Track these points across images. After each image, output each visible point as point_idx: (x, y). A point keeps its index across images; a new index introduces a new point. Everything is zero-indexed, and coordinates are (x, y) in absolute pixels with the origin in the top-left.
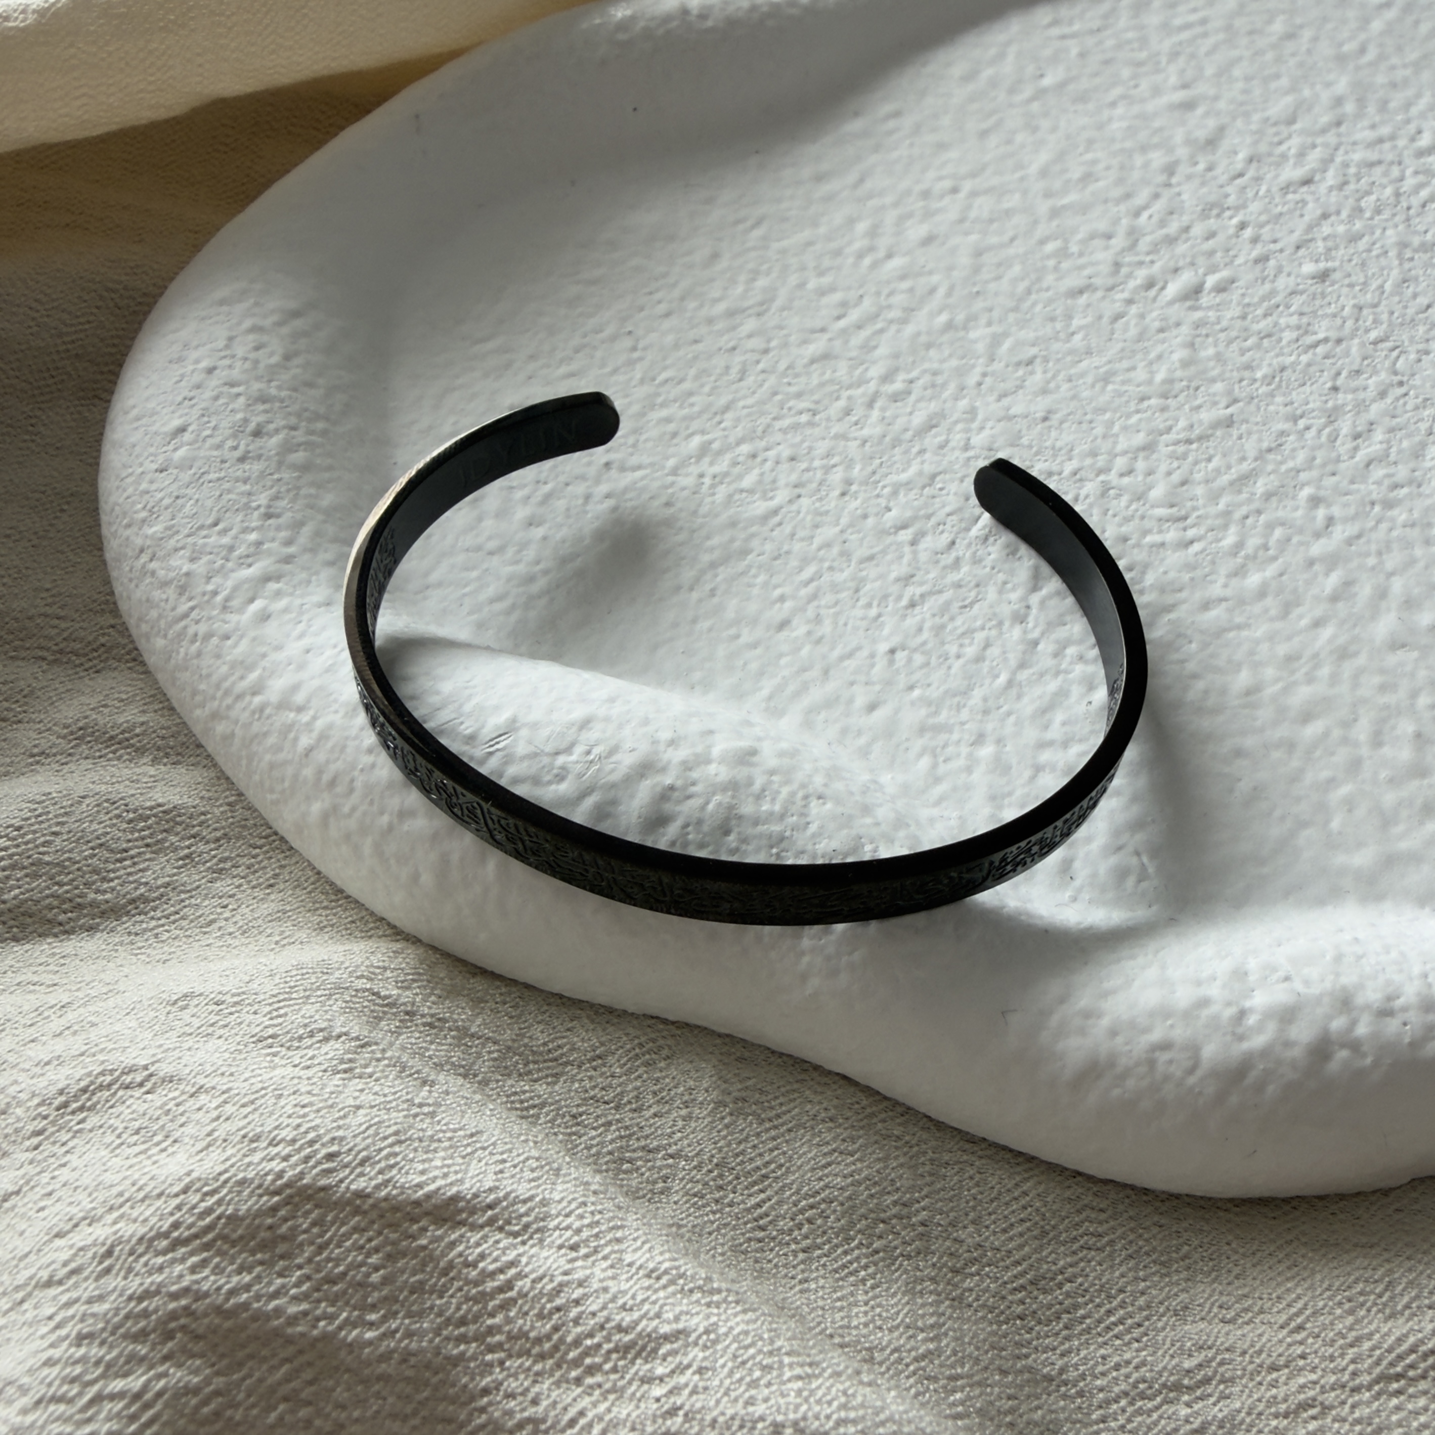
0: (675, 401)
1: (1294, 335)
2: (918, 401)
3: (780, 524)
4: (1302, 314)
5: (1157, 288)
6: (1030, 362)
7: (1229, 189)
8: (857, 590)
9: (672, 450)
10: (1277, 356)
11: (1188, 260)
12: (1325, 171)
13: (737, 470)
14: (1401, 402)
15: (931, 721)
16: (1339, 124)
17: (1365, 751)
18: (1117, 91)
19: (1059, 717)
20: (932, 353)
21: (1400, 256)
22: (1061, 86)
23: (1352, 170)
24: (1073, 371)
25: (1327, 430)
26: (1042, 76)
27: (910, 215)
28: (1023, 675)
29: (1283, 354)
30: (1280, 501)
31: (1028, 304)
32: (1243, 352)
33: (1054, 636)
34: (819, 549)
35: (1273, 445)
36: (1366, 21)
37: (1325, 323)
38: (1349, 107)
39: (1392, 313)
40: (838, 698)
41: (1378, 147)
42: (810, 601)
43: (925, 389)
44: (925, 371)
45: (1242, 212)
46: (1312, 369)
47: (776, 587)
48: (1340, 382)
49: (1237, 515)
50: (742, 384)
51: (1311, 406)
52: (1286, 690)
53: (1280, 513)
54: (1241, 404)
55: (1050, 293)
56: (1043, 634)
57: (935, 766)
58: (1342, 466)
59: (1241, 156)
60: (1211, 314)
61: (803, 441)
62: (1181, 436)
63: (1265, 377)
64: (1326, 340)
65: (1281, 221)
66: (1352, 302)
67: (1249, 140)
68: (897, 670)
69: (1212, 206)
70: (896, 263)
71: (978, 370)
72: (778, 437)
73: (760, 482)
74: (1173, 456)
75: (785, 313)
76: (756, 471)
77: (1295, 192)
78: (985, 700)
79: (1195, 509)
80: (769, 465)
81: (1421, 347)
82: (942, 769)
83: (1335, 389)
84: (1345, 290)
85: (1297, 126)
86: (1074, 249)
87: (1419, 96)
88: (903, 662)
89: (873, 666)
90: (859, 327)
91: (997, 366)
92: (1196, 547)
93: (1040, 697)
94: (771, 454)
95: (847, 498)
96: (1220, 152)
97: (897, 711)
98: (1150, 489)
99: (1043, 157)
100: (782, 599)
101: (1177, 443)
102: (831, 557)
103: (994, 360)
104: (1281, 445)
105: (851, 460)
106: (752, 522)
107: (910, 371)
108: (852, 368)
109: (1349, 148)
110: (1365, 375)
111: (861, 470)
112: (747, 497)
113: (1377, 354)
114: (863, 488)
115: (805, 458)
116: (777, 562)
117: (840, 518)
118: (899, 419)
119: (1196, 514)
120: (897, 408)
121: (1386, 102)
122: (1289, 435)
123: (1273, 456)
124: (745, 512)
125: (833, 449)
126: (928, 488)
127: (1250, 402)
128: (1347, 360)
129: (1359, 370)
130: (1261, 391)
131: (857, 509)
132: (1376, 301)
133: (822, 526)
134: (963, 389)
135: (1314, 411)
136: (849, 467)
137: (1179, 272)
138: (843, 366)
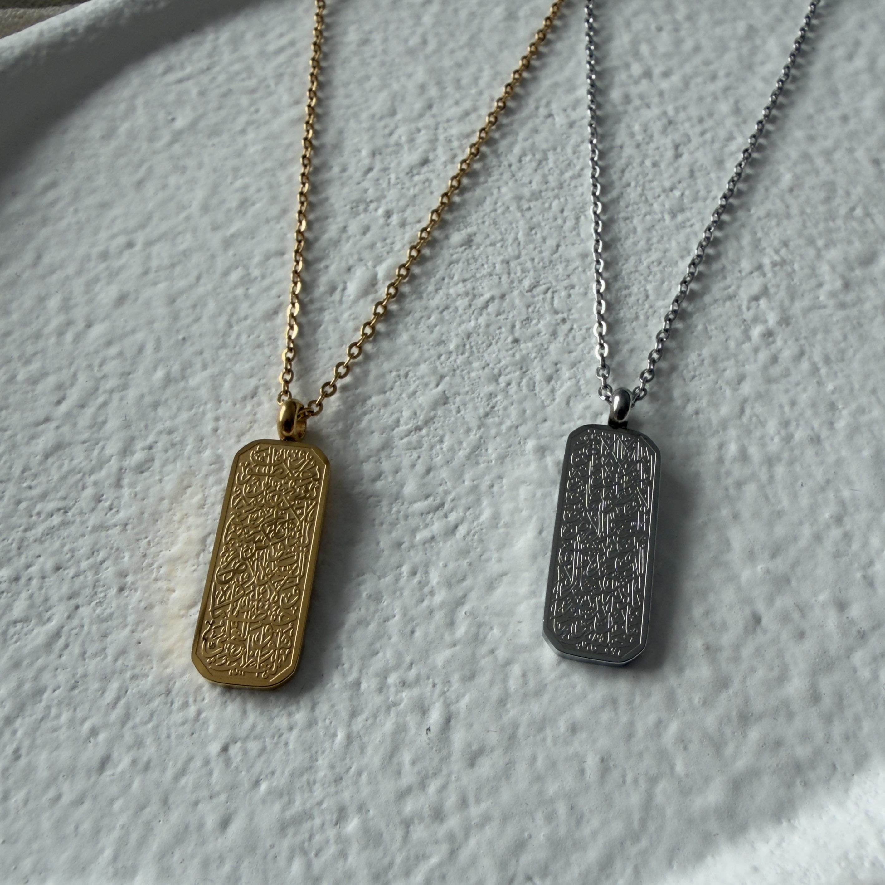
1: (466, 301)
2: (163, 466)
3: (67, 646)
4: (464, 281)
5: (339, 290)
6: (254, 394)
7: (365, 184)
8: (168, 693)
10: (460, 325)
11: (356, 257)
12: (435, 150)
14: (571, 337)
16: (430, 107)
18: (243, 119)
19: (406, 757)
20: (161, 411)
21: (519, 208)
22: (193, 126)
23: (456, 144)
25: (524, 381)
26: (173, 119)
27: (96, 280)
28: (359, 723)
29: (464, 322)
30: (513, 461)
31: (233, 337)
32: (431, 329)
33: (372, 670)
34: (116, 660)
35: (488, 409)
36: (418, 18)
37: (486, 283)
38: (433, 92)
39: (533, 260)
40: (187, 827)
41: (467, 119)
42: (123, 724)
43: (166, 451)
44: (160, 433)
45: (383, 202)
46: (492, 328)
47: (84, 720)
48: (517, 335)
49: (484, 486)
51: (503, 363)
53: (518, 473)
54: (447, 379)
55: (249, 321)
56: (361, 671)
57: (309, 865)
58: (549, 410)
59: (364, 153)
61: (63, 545)
62: (409, 426)
63: (457, 347)
64: (492, 298)
65: (417, 202)
66: (499, 259)
67: (366, 137)
68: (237, 768)
69: (357, 203)
70: (98, 330)
71: (210, 416)
72: (36, 549)
73: (32, 606)
74: (410, 448)
76: (24, 595)
77: (418, 174)
78: (332, 767)
79: (447, 493)
80: (35, 582)
81: (566, 283)
83: (516, 341)
84: (490, 249)
85: (399, 117)
86: (256, 273)
87: (480, 70)
88: (239, 758)
89: (210, 774)
90: (83, 406)
91: (226, 407)
92: (462, 530)
93: (382, 742)
94: (34, 569)
95: (126, 593)
96: (346, 153)
97: (251, 817)
98: (402, 486)
99: (200, 194)
100: (94, 732)
101: (408, 433)
102: (131, 664)
103: (221, 402)
104: (493, 407)
105: (118, 549)
106: (35, 654)
107: (146, 437)
108: (89, 451)
109: (445, 125)
110: (534, 322)
111: (131, 557)
112: (22, 628)
113: (536, 299)
114: (139, 576)
115: (70, 563)
116: (76, 691)
117: (126, 617)
118: (151, 490)
119: (450, 498)
120: (145, 479)
121: (458, 81)
122: (496, 396)
123: (491, 420)
124: (26, 645)
125: (95, 543)
126: (202, 555)
127: (454, 375)
128: (515, 312)
129: (527, 319)
130: (459, 362)
131: (140, 601)
132: (516, 253)
133: (111, 633)
134: (202, 440)
135: (507, 367)
136: (118, 559)
137: (352, 270)
138: (78, 452)
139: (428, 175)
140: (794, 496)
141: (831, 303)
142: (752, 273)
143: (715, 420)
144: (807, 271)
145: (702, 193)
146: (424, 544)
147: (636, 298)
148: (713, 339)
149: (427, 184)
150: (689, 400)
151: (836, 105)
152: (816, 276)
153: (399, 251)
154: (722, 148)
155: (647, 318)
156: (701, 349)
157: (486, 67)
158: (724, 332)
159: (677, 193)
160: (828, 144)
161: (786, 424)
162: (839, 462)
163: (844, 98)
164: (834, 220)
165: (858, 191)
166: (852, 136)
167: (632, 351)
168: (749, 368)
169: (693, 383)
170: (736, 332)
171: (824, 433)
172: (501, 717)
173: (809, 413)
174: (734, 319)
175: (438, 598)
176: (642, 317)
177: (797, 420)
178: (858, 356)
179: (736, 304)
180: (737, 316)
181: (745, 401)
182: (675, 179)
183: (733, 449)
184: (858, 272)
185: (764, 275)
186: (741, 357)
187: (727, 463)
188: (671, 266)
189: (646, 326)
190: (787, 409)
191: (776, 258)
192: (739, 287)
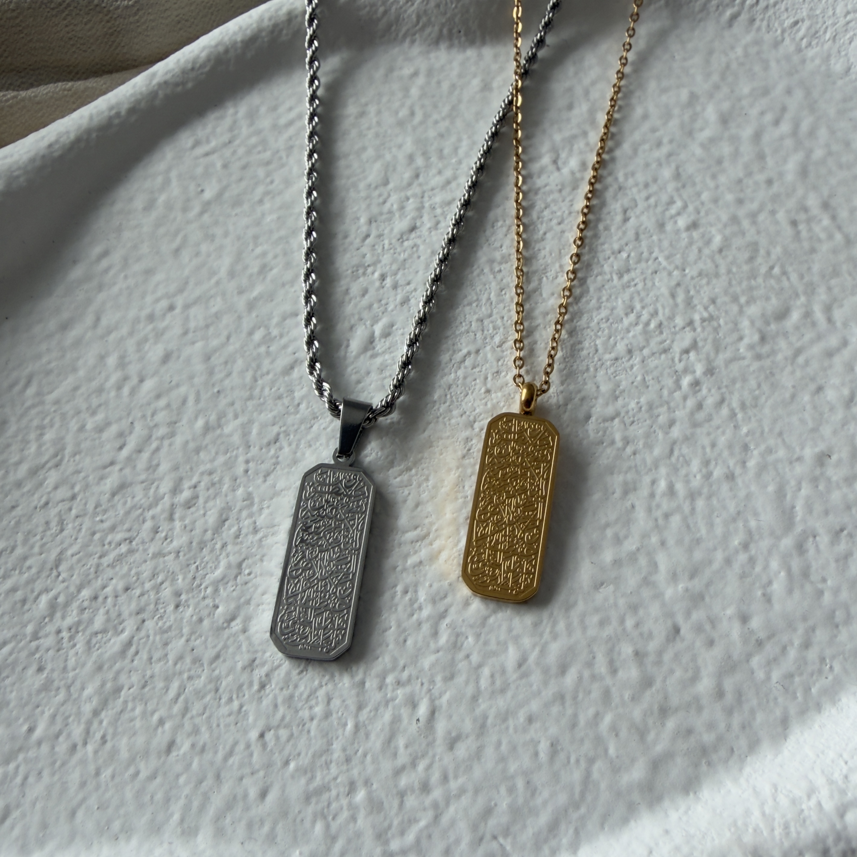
0: (14, 569)
2: (206, 502)
3: (137, 653)
6: (276, 440)
7: (364, 250)
9: (27, 616)
11: (356, 317)
12: (421, 217)
13: (86, 615)
15: (311, 787)
16: (417, 176)
17: (609, 681)
20: (202, 455)
21: (491, 270)
23: (439, 211)
24: (309, 437)
26: (202, 191)
31: (258, 390)
34: (175, 664)
35: (465, 451)
36: (406, 90)
38: (420, 161)
39: (503, 318)
41: (448, 187)
43: (208, 489)
44: (202, 474)
45: (379, 266)
46: (469, 380)
47: (153, 712)
48: (489, 385)
50: (65, 533)
51: (477, 411)
52: (543, 652)
55: (271, 376)
59: (363, 220)
60: (387, 356)
61: (130, 570)
64: (469, 353)
65: (407, 266)
66: (475, 317)
67: (363, 206)
68: (271, 751)
69: (357, 267)
70: (149, 385)
71: (241, 459)
72: (110, 572)
73: (108, 620)
75: (77, 457)
76: (102, 611)
77: (407, 240)
78: (344, 750)
79: (432, 524)
80: (109, 600)
82: (334, 826)
83: (488, 391)
84: (467, 309)
85: (391, 186)
86: (275, 332)
87: (460, 140)
88: (273, 742)
89: (251, 755)
90: (140, 451)
91: (254, 451)
92: (444, 556)
94: (108, 590)
95: (181, 609)
96: (348, 221)
97: (283, 789)
102: (188, 667)
103: (250, 446)
104: (469, 450)
105: (173, 573)
106: (114, 659)
107: (191, 478)
108: (146, 489)
109: (431, 193)
110: (503, 374)
111: (184, 579)
112: (102, 638)
113: (505, 353)
114: (190, 595)
115: (136, 584)
116: (147, 689)
117: (181, 629)
118: (197, 523)
119: (434, 528)
120: (192, 514)
121: (441, 151)
122: (472, 440)
123: (467, 461)
124: (106, 652)
125: (155, 568)
126: (239, 577)
127: (437, 422)
128: (488, 365)
129: (497, 372)
130: (441, 410)
131: (192, 616)
132: (489, 311)
133: (171, 642)
134: (236, 480)
135: (481, 414)
136: (174, 580)
137: (354, 329)
138: (138, 490)
139: (415, 240)
140: (711, 525)
141: (749, 355)
142: (684, 328)
143: (649, 461)
144: (731, 326)
145: (645, 255)
146: (414, 567)
147: (588, 352)
148: (650, 388)
149: (415, 249)
150: (628, 443)
151: (762, 169)
152: (738, 330)
153: (392, 311)
154: (664, 212)
155: (596, 370)
156: (639, 398)
157: (465, 137)
158: (659, 382)
159: (624, 255)
160: (754, 206)
161: (707, 463)
162: (748, 497)
163: (770, 162)
164: (755, 278)
165: (777, 251)
166: (775, 198)
167: (583, 399)
168: (679, 414)
169: (632, 428)
170: (669, 382)
171: (738, 471)
172: (474, 710)
173: (726, 453)
174: (667, 371)
175: (426, 612)
176: (592, 369)
177: (716, 460)
178: (769, 403)
179: (670, 356)
180: (670, 367)
181: (674, 443)
182: (623, 242)
183: (662, 485)
184: (773, 327)
185: (694, 330)
186: (672, 404)
187: (657, 497)
188: (617, 322)
189: (595, 377)
190: (708, 450)
191: (705, 315)
192: (673, 341)
